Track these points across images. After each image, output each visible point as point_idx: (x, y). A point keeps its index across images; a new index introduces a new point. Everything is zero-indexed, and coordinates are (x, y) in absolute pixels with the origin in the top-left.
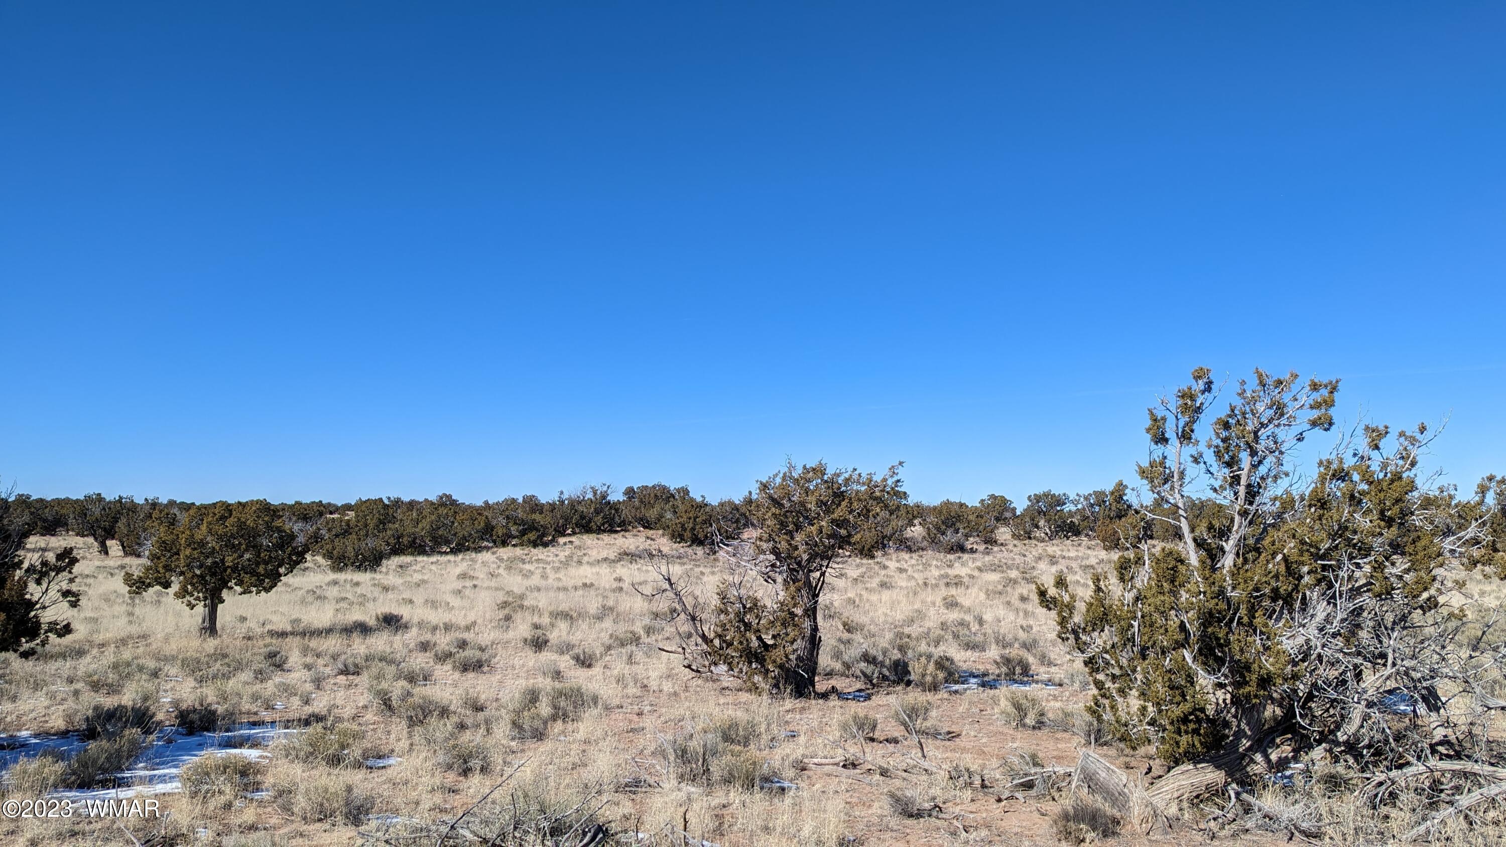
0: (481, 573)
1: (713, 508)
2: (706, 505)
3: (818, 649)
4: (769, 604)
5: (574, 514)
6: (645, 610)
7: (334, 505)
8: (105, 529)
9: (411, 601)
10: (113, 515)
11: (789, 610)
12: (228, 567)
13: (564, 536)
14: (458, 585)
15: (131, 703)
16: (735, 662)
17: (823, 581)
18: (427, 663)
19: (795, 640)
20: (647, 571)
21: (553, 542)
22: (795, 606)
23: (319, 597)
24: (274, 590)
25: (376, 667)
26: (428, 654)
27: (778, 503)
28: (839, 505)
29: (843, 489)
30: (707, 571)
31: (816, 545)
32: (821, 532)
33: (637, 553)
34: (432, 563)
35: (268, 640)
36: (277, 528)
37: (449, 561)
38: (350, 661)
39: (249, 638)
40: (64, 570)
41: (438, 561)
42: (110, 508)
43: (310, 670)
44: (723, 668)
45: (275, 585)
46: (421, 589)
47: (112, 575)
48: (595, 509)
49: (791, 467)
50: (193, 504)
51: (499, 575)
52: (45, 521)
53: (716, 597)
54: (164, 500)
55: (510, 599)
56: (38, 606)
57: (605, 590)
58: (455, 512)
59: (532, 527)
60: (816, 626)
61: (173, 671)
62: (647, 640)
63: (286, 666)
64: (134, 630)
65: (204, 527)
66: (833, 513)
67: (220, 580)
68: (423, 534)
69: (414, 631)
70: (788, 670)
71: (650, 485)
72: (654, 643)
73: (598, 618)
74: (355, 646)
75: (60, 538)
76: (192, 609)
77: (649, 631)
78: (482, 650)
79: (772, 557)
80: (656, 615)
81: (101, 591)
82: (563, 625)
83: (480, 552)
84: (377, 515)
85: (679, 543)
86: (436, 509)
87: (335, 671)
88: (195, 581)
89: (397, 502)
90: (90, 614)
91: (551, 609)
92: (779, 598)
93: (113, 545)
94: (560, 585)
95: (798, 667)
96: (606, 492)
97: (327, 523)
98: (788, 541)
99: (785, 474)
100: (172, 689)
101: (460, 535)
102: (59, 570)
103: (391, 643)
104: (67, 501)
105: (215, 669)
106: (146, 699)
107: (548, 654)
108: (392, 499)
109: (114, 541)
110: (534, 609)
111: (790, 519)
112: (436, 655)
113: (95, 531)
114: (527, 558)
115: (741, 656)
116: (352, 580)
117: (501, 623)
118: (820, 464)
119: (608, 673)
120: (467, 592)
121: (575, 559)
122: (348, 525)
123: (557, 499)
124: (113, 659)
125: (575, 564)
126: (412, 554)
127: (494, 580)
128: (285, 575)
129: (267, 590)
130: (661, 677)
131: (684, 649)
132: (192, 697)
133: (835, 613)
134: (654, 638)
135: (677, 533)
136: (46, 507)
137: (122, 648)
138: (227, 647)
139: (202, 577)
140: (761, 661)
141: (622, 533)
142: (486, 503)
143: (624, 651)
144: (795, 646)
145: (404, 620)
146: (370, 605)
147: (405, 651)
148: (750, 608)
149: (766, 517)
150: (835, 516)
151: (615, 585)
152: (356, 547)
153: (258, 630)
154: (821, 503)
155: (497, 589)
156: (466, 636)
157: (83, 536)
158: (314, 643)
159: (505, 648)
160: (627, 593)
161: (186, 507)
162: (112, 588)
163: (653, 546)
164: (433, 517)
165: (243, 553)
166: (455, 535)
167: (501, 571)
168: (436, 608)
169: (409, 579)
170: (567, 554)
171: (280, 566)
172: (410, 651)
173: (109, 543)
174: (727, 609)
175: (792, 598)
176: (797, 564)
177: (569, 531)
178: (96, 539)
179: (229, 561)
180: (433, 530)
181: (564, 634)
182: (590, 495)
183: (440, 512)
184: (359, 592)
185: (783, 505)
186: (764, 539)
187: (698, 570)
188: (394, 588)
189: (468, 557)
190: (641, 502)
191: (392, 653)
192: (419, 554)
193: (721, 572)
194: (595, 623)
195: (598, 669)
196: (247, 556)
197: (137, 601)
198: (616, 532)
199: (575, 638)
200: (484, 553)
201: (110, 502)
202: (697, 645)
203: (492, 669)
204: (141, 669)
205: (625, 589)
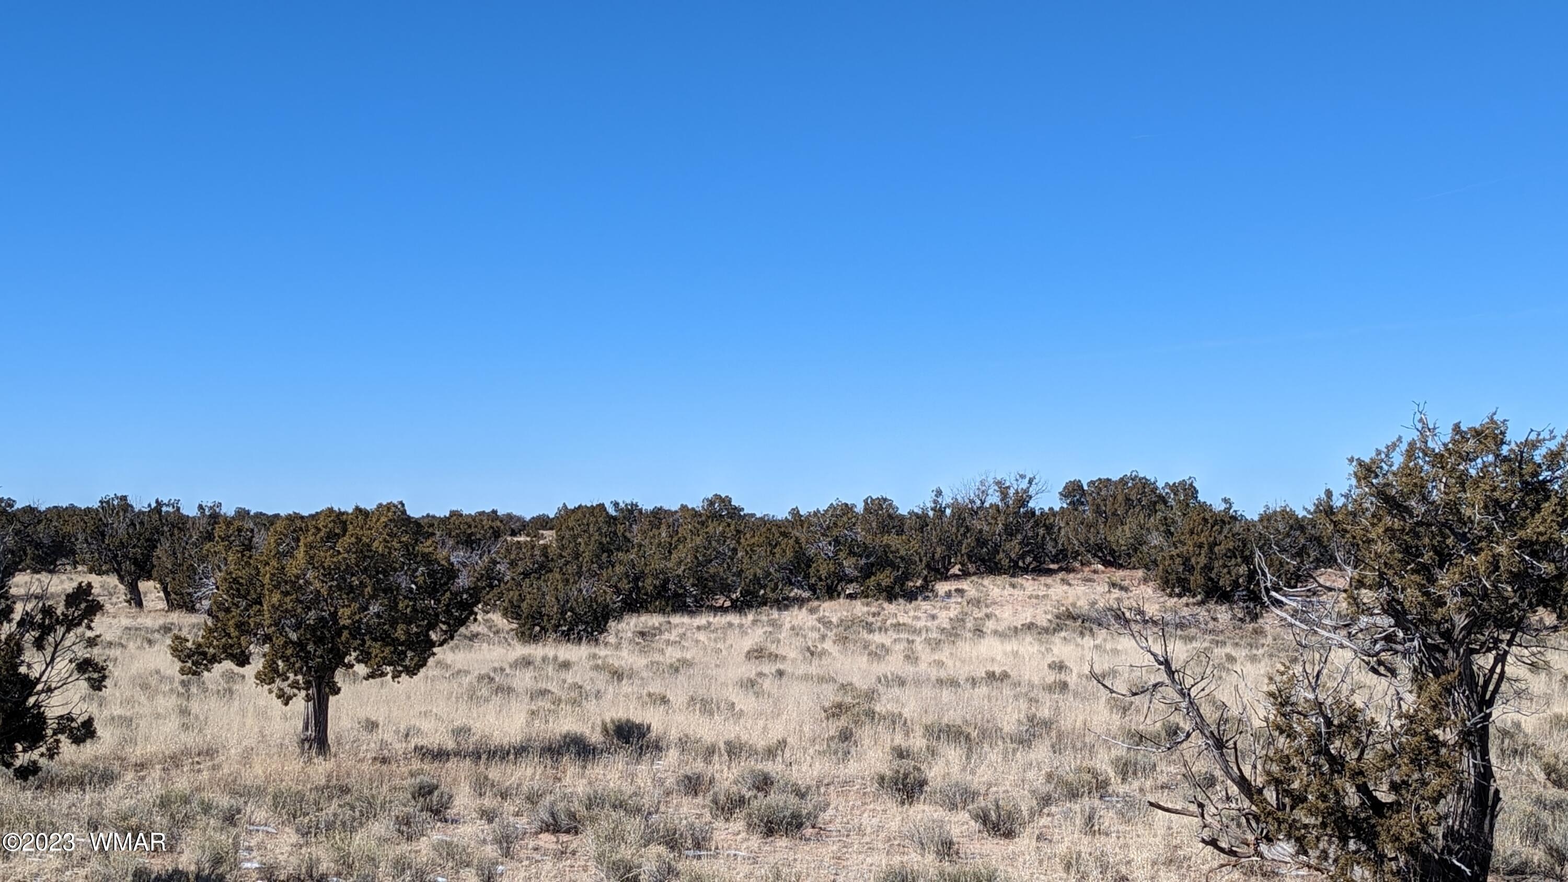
0: (790, 650)
1: (1249, 526)
2: (1234, 518)
3: (1493, 817)
4: (1382, 720)
5: (964, 535)
6: (1114, 729)
7: (519, 519)
8: (135, 562)
9: (664, 700)
10: (147, 535)
11: (1427, 731)
12: (344, 627)
13: (947, 578)
14: (750, 670)
15: (193, 868)
16: (1311, 837)
17: (1503, 671)
18: (699, 816)
19: (1441, 795)
20: (1115, 652)
21: (925, 591)
22: (1440, 723)
23: (499, 689)
24: (423, 671)
25: (607, 820)
26: (699, 800)
27: (1398, 506)
28: (1537, 509)
29: (1545, 475)
30: (1240, 653)
31: (1485, 596)
32: (1497, 568)
33: (1094, 615)
34: (699, 628)
35: (416, 765)
36: (424, 555)
37: (730, 625)
38: (561, 806)
39: (384, 761)
40: (79, 624)
41: (709, 624)
42: (142, 523)
43: (490, 821)
44: (1284, 848)
45: (424, 665)
46: (681, 677)
47: (150, 642)
48: (1006, 526)
49: (1426, 430)
50: (277, 516)
51: (823, 653)
52: (38, 545)
53: (1268, 703)
54: (228, 510)
55: (848, 700)
56: (39, 687)
57: (1031, 686)
58: (738, 532)
59: (884, 560)
60: (1488, 768)
61: (260, 815)
62: (1122, 789)
63: (451, 813)
64: (190, 739)
65: (300, 554)
66: (1523, 527)
67: (331, 651)
68: (680, 572)
69: (673, 755)
70: (1427, 858)
71: (1115, 477)
72: (1137, 795)
73: (1021, 742)
74: (567, 781)
75: (64, 577)
76: (286, 704)
77: (1126, 769)
78: (801, 795)
79: (1386, 622)
80: (1141, 738)
81: (134, 671)
82: (953, 754)
83: (786, 607)
84: (596, 536)
85: (1180, 596)
86: (703, 523)
87: (536, 825)
88: (289, 652)
89: (631, 512)
90: (117, 711)
91: (929, 719)
92: (1405, 707)
93: (150, 589)
94: (943, 674)
95: (1450, 853)
96: (1026, 491)
97: (508, 551)
98: (1421, 587)
99: (1412, 445)
100: (260, 846)
101: (749, 574)
102: (70, 624)
103: (633, 776)
104: (72, 510)
105: (330, 811)
106: (218, 861)
107: (926, 808)
108: (622, 505)
109: (151, 583)
110: (894, 720)
111: (1426, 540)
112: (715, 802)
113: (119, 564)
114: (877, 622)
115: (1324, 825)
116: (555, 658)
117: (833, 745)
118: (1492, 420)
119: (1047, 849)
120: (767, 684)
121: (969, 625)
122: (545, 554)
123: (930, 505)
124: (158, 790)
125: (969, 635)
126: (662, 611)
127: (816, 662)
128: (441, 645)
129: (412, 671)
130: (1154, 863)
131: (1201, 806)
132: (294, 860)
133: (1526, 746)
134: (1136, 784)
135: (1173, 576)
136: (39, 522)
137: (173, 773)
138: (348, 775)
139: (300, 645)
140: (1369, 837)
141: (1061, 575)
142: (795, 512)
143: (1077, 807)
144: (1442, 808)
145: (653, 735)
146: (591, 706)
147: (658, 792)
148: (1340, 726)
149: (1373, 536)
150: (1528, 532)
151: (1051, 677)
152: (561, 596)
153: (397, 746)
154: (1494, 506)
155: (822, 680)
156: (773, 768)
157: (100, 573)
158: (495, 773)
159: (844, 794)
160: (1076, 694)
161: (267, 521)
162: (152, 666)
163: (1128, 601)
164: (698, 540)
165: (368, 603)
166: (739, 573)
167: (828, 645)
168: (711, 714)
169: (657, 657)
170: (952, 614)
171: (432, 626)
172: (668, 793)
173: (144, 585)
174: (1291, 727)
175: (1434, 708)
176: (1442, 635)
177: (956, 570)
178: (121, 579)
179: (345, 616)
180: (699, 564)
181: (955, 769)
182: (994, 498)
183: (710, 529)
184: (570, 681)
185: (1409, 511)
186: (1368, 582)
187: (1219, 652)
188: (632, 674)
189: (764, 618)
190: (1098, 511)
191: (635, 794)
192: (675, 611)
193: (1271, 656)
194: (1014, 751)
195: (1027, 841)
196: (374, 608)
197: (194, 690)
198: (1050, 572)
199: (980, 778)
200: (795, 611)
201: (141, 512)
202: (1228, 798)
203: (821, 833)
204: (207, 808)
205: (1072, 686)
